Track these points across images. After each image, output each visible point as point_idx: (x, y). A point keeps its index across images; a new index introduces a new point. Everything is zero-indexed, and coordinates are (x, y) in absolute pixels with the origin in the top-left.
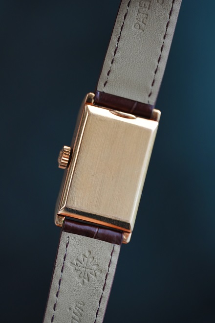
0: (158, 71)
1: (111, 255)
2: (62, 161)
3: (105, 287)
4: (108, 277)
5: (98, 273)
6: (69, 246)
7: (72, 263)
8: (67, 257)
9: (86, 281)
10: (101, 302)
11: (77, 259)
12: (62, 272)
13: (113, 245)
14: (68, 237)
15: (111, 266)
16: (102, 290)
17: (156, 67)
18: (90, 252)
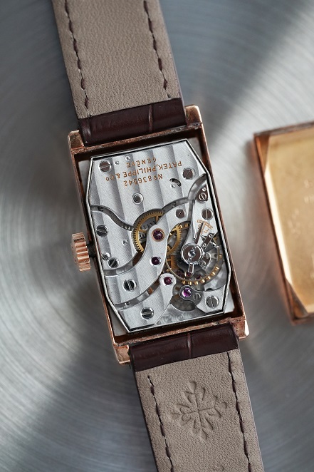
0: (158, 44)
1: (230, 371)
2: (79, 258)
3: (244, 424)
4: (241, 407)
5: (222, 410)
6: (155, 390)
7: (174, 413)
8: (161, 409)
9: (208, 430)
10: (249, 452)
11: (178, 404)
12: (163, 434)
13: (225, 354)
14: (149, 377)
15: (237, 387)
16: (240, 432)
17: (152, 41)
18: (194, 383)
